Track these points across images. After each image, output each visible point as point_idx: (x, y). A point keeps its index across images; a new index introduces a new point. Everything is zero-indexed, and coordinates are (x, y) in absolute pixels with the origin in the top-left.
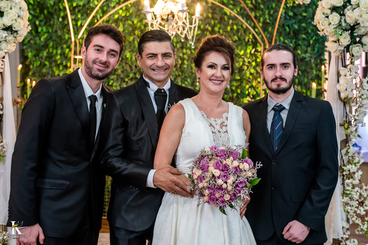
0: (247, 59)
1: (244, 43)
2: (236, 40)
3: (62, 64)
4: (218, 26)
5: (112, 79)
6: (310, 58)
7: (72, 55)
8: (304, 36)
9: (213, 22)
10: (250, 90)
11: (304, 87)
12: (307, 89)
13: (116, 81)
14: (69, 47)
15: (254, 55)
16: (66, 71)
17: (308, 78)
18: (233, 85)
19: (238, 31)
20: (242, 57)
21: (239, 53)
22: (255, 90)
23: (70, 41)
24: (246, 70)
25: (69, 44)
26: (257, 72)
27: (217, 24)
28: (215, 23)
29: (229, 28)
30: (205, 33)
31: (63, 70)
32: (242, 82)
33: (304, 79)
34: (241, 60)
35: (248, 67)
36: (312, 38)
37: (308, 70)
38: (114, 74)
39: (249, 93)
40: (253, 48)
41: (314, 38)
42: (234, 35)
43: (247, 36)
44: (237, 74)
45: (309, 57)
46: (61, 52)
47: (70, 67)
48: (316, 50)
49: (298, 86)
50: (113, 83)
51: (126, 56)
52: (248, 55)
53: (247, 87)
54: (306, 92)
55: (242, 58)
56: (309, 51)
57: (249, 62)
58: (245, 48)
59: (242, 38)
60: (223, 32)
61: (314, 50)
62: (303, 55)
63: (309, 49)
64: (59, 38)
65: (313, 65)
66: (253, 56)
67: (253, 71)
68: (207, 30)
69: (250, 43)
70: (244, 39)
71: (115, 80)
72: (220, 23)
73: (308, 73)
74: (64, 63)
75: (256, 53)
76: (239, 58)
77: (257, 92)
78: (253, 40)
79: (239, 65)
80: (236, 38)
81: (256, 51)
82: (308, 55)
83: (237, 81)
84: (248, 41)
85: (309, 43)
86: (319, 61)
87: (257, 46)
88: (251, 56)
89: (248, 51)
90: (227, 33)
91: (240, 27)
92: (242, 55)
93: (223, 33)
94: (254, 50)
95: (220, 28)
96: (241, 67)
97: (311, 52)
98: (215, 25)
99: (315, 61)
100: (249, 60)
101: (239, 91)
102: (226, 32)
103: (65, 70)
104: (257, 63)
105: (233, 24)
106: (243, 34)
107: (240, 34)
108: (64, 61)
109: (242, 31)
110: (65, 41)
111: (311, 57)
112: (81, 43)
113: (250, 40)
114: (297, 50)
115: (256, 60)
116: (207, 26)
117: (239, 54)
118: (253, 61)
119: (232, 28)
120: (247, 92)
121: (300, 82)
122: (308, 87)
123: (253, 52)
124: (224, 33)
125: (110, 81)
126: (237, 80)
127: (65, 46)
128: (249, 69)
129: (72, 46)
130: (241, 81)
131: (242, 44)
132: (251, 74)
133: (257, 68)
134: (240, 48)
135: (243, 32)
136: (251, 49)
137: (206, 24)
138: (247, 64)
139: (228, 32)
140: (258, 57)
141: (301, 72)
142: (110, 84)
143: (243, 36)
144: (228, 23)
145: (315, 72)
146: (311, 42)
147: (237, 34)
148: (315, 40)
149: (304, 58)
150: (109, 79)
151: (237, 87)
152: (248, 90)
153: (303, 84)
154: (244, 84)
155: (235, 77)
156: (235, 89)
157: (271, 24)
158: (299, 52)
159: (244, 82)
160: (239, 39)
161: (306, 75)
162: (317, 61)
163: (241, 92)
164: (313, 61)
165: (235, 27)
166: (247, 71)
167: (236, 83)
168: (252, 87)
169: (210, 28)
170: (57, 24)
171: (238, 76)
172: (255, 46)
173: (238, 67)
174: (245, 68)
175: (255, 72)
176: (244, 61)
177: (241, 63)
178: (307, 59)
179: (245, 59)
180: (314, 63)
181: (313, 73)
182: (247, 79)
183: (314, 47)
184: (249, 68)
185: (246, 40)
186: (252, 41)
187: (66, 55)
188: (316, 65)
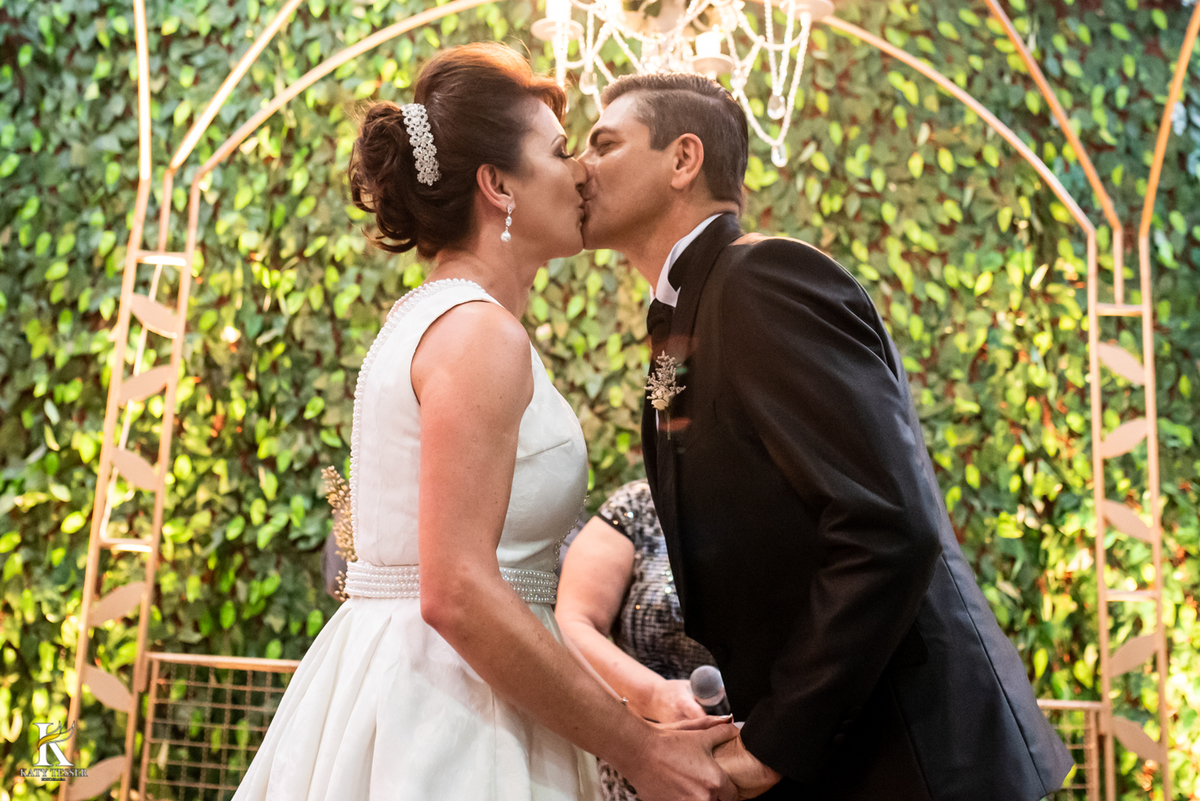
0: (1011, 316)
1: (992, 238)
2: (953, 221)
3: (74, 305)
4: (864, 152)
5: (320, 393)
7: (127, 260)
9: (836, 133)
10: (1028, 470)
13: (339, 403)
14: (116, 223)
15: (1046, 295)
16: (90, 341)
18: (944, 446)
19: (960, 178)
20: (986, 303)
21: (969, 283)
22: (1055, 470)
23: (124, 196)
24: (1007, 370)
25: (119, 209)
26: (1064, 385)
27: (858, 145)
28: (845, 139)
29: (916, 165)
30: (800, 182)
31: (74, 334)
32: (987, 431)
34: (979, 317)
35: (1015, 359)
38: (336, 367)
39: (1025, 489)
40: (1038, 262)
42: (942, 198)
43: (1004, 205)
44: (961, 389)
46: (75, 248)
47: (113, 322)
50: (323, 413)
51: (401, 278)
52: (1016, 298)
53: (1016, 455)
55: (986, 308)
57: (1019, 333)
58: (998, 259)
59: (981, 214)
60: (888, 180)
64: (75, 177)
66: (1040, 301)
67: (1040, 376)
68: (809, 169)
69: (1023, 236)
70: (993, 219)
71: (337, 394)
72: (872, 139)
74: (84, 304)
75: (1052, 288)
76: (970, 309)
77: (1066, 488)
78: (1037, 225)
79: (969, 344)
80: (951, 211)
81: (1053, 276)
83: (962, 426)
84: (1014, 228)
87: (1055, 254)
88: (1028, 301)
89: (1015, 276)
90: (906, 188)
91: (970, 162)
92: (985, 295)
93: (886, 187)
94: (1042, 270)
95: (872, 163)
96: (982, 351)
98: (845, 150)
100: (1020, 322)
101: (973, 476)
102: (900, 182)
103: (84, 335)
104: (1061, 339)
105: (934, 146)
106: (989, 194)
107: (969, 193)
108: (82, 289)
109: (979, 182)
110: (101, 192)
112: (180, 205)
113: (1023, 225)
115: (1055, 322)
116: (809, 150)
117: (971, 291)
118: (1041, 328)
119: (931, 160)
120: (1014, 484)
123: (1036, 283)
124: (892, 187)
125: (308, 398)
126: (959, 420)
127: (97, 217)
128: (1019, 368)
129: (135, 221)
130: (980, 421)
131: (979, 239)
132: (1033, 391)
133: (1063, 362)
134: (970, 258)
135: (985, 183)
136: (1028, 268)
137: (805, 144)
138: (1008, 340)
139: (911, 181)
140: (1064, 309)
142: (309, 414)
143: (989, 203)
144: (914, 140)
147: (955, 193)
150: (306, 391)
151: (964, 455)
152: (1020, 471)
154: (997, 441)
155: (952, 407)
156: (953, 462)
157: (1122, 150)
159: (1000, 428)
160: (969, 218)
163: (985, 480)
165: (946, 161)
166: (1010, 376)
167: (960, 434)
168: (1036, 456)
169: (822, 163)
170: (73, 113)
171: (966, 398)
172: (1048, 256)
173: (965, 356)
174: (1003, 358)
175: (1052, 380)
176: (994, 325)
177: (981, 336)
179: (1001, 316)
182: (1013, 414)
184: (1023, 360)
185: (1004, 224)
186: (1031, 228)
187: (97, 263)
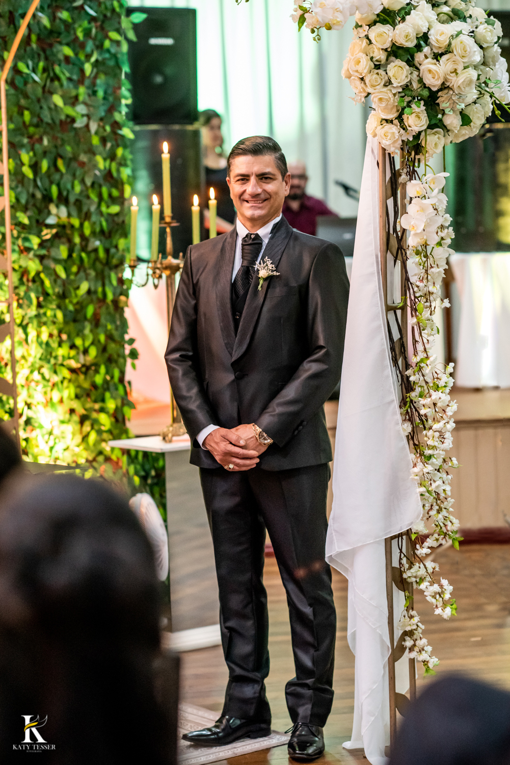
6: (85, 119)
8: (68, 51)
11: (74, 212)
12: (83, 215)
17: (83, 182)
33: (73, 187)
36: (88, 57)
37: (83, 158)
41: (93, 59)
45: (83, 116)
48: (101, 94)
49: (57, 206)
54: (82, 225)
56: (81, 98)
61: (95, 93)
62: (69, 111)
63: (82, 90)
65: (95, 141)
73: (82, 164)
82: (81, 109)
85: (82, 71)
86: (108, 128)
97: (88, 100)
99: (101, 130)
111: (89, 117)
114: (51, 93)
121: (65, 193)
122: (85, 209)
141: (64, 164)
145: (101, 163)
146: (88, 68)
148: (96, 64)
149: (69, 120)
153: (72, 199)
158: (57, 100)
161: (78, 173)
162: (104, 128)
164: (93, 127)
178: (79, 123)
180: (96, 133)
181: (95, 166)
183: (94, 84)
188: (104, 141)
